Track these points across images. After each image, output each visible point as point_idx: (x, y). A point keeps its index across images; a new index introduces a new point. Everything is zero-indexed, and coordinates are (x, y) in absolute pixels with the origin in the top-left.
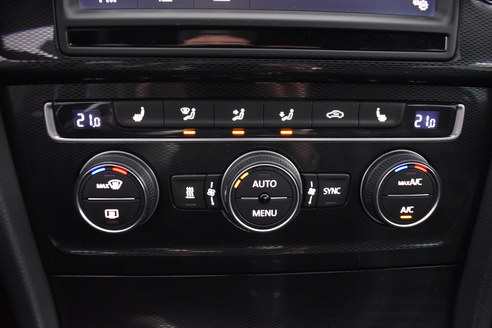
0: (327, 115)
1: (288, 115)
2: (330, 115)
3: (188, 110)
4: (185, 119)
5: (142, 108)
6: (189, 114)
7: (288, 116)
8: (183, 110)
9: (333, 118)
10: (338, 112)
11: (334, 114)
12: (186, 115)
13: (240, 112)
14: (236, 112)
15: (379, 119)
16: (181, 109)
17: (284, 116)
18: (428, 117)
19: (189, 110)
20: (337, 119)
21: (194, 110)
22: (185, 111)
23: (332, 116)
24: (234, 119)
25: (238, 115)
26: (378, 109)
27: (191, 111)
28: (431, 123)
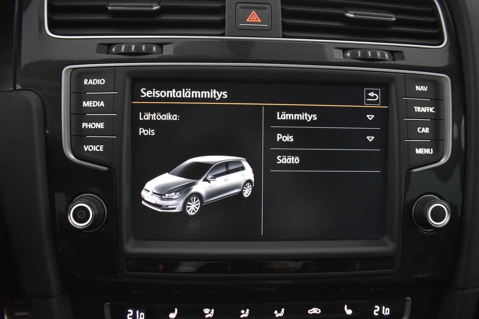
0: (309, 312)
1: (280, 313)
2: (311, 312)
3: (208, 311)
5: (176, 309)
6: (210, 313)
8: (205, 311)
9: (313, 314)
10: (316, 310)
12: (207, 314)
15: (347, 313)
16: (204, 310)
17: (277, 314)
18: (384, 308)
20: (316, 314)
21: (213, 310)
24: (242, 316)
25: (245, 313)
26: (346, 306)
27: (211, 311)
28: (386, 311)
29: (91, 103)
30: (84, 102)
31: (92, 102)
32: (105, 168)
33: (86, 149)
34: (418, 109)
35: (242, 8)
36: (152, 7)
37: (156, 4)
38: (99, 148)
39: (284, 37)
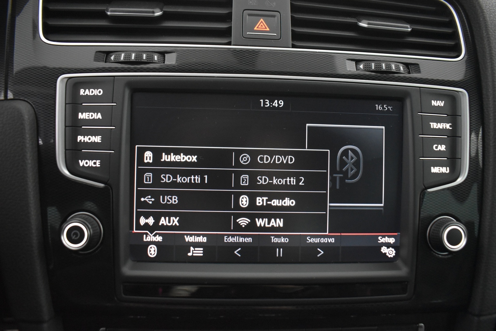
29: (88, 114)
30: (80, 114)
32: (102, 185)
33: (81, 165)
34: (434, 125)
35: (249, 15)
36: (153, 12)
37: (158, 10)
38: (95, 163)
39: (294, 46)
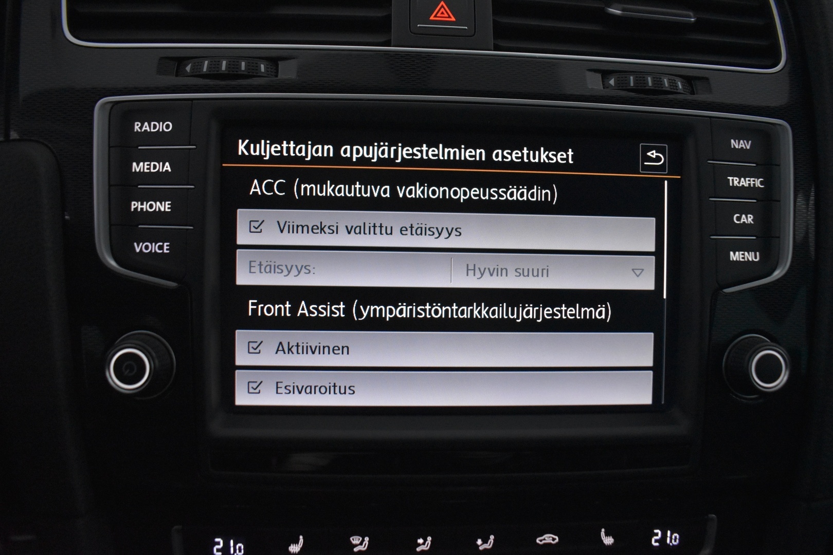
0: (538, 541)
3: (359, 539)
4: (356, 550)
5: (301, 537)
6: (361, 544)
7: (487, 543)
8: (353, 540)
9: (545, 544)
10: (550, 537)
11: (546, 539)
12: (356, 546)
13: (425, 540)
14: (420, 541)
15: (604, 542)
16: (351, 539)
17: (482, 545)
18: (669, 532)
19: (361, 539)
20: (550, 544)
21: (367, 539)
22: (355, 540)
23: (544, 542)
24: (418, 549)
25: (424, 544)
26: (603, 530)
27: (363, 540)
28: (673, 539)
29: (148, 165)
30: (134, 164)
31: (149, 163)
32: (173, 284)
33: (138, 250)
34: (734, 181)
38: (161, 248)
39: (497, 48)
